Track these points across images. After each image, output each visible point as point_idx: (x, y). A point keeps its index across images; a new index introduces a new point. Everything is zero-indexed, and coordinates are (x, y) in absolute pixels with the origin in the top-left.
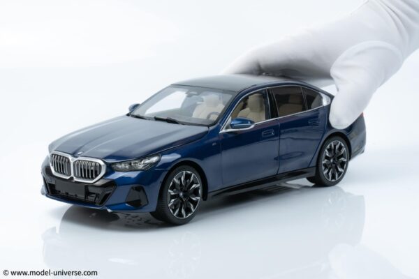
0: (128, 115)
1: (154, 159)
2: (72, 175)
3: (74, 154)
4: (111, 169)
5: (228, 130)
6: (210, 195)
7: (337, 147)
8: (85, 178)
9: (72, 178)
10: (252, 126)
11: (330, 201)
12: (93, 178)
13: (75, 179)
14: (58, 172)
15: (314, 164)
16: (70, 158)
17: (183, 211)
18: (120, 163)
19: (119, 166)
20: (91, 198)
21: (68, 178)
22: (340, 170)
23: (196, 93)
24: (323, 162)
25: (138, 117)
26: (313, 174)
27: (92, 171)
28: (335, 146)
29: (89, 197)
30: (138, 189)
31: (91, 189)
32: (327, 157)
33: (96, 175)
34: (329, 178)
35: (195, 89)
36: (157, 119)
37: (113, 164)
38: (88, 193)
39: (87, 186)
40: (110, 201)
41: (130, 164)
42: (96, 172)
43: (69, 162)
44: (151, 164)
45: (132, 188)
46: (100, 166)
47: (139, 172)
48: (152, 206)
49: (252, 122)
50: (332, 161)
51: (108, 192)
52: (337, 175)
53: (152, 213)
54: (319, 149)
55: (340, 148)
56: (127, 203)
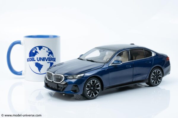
0: (78, 59)
1: (82, 75)
2: (53, 80)
3: (54, 73)
4: (66, 78)
5: (112, 65)
6: (104, 89)
7: (157, 72)
8: (57, 81)
9: (53, 81)
10: (121, 63)
11: (155, 91)
12: (60, 82)
13: (54, 82)
14: (48, 79)
15: (148, 78)
16: (53, 74)
17: (94, 94)
18: (70, 76)
19: (69, 77)
20: (59, 89)
21: (52, 81)
22: (159, 80)
23: (102, 51)
24: (152, 78)
25: (81, 59)
26: (147, 82)
27: (59, 79)
28: (156, 71)
29: (59, 88)
30: (76, 86)
31: (59, 86)
32: (153, 76)
33: (61, 81)
34: (154, 83)
35: (102, 49)
36: (88, 60)
37: (67, 76)
38: (58, 87)
39: (58, 84)
40: (66, 90)
41: (73, 77)
42: (61, 79)
43: (52, 75)
44: (81, 77)
45: (73, 85)
46: (62, 77)
47: (76, 80)
48: (81, 92)
49: (121, 62)
50: (155, 77)
51: (65, 87)
52: (158, 82)
53: (81, 95)
54: (150, 73)
55: (159, 72)
56: (72, 91)
